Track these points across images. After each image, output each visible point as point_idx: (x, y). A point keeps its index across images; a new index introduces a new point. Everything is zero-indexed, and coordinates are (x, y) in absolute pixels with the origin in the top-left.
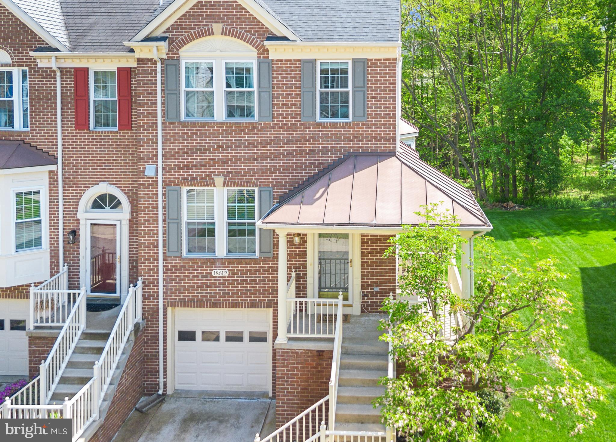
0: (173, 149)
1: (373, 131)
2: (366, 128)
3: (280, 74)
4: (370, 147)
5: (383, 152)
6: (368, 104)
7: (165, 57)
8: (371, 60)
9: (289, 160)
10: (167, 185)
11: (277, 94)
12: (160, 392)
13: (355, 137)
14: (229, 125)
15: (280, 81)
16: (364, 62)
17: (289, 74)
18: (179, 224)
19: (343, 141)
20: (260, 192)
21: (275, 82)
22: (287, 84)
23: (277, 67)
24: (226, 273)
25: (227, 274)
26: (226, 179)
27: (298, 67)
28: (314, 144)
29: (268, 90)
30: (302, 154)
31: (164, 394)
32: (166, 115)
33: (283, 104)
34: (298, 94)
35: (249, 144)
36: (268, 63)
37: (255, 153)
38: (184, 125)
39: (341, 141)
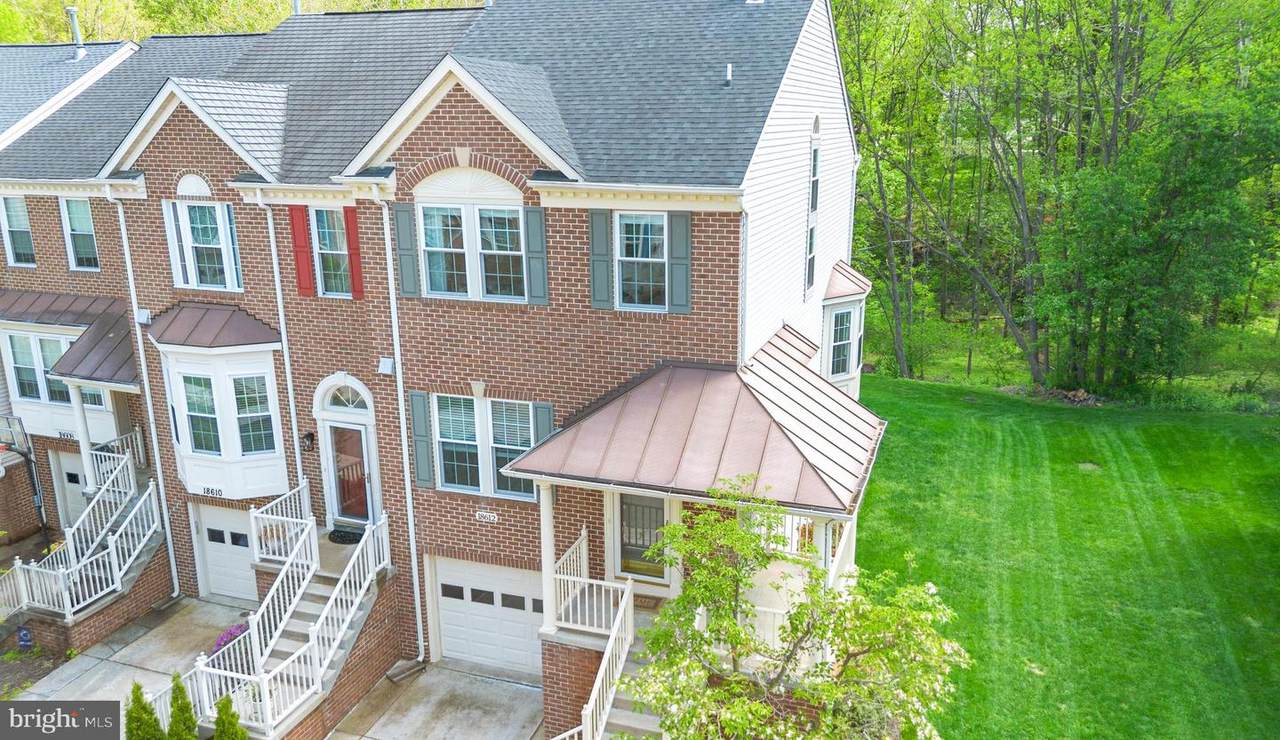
0: (414, 337)
1: (701, 330)
2: (691, 324)
3: (558, 232)
4: (696, 355)
5: (718, 364)
6: (693, 287)
7: (393, 198)
8: (699, 214)
9: (576, 365)
10: (410, 387)
11: (555, 264)
12: (420, 659)
13: (674, 338)
14: (488, 307)
15: (559, 242)
16: (686, 217)
17: (572, 232)
18: (429, 445)
19: (655, 342)
20: (536, 408)
21: (551, 244)
22: (569, 248)
23: (553, 221)
24: (493, 517)
25: (496, 519)
26: (487, 386)
27: (584, 222)
28: (612, 344)
29: (540, 255)
30: (593, 357)
31: (426, 661)
32: (401, 287)
33: (563, 280)
34: (586, 265)
35: (517, 336)
36: (540, 212)
37: (526, 351)
38: (427, 303)
39: (652, 342)
